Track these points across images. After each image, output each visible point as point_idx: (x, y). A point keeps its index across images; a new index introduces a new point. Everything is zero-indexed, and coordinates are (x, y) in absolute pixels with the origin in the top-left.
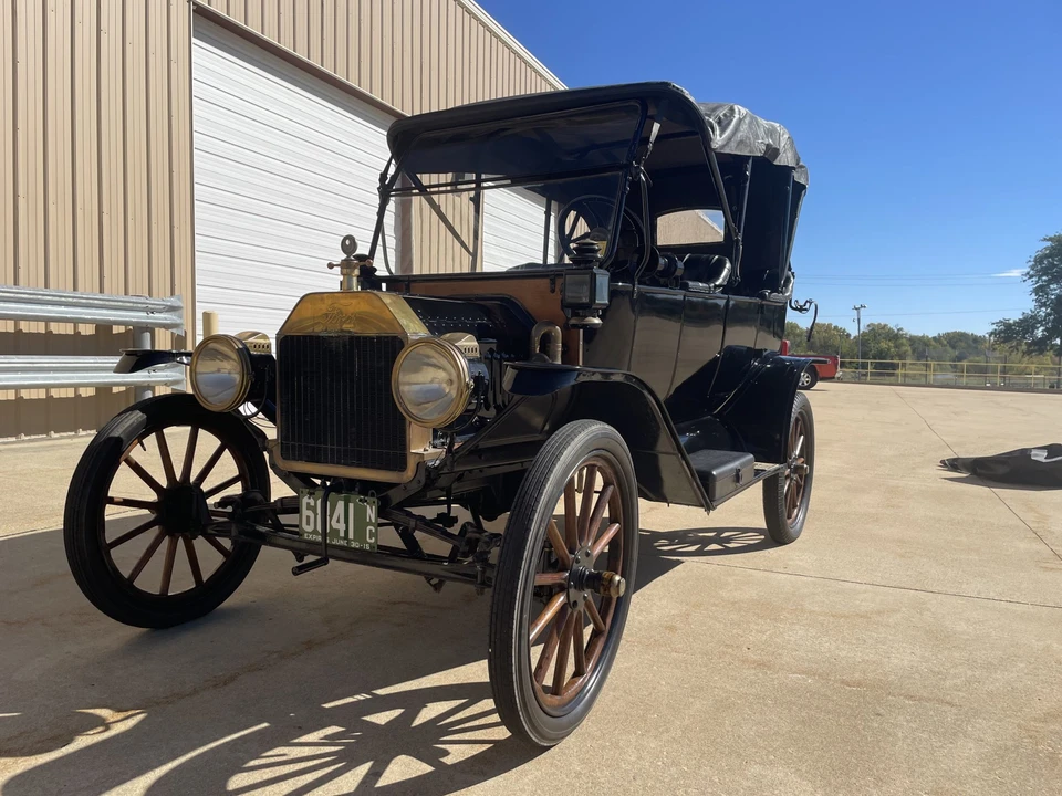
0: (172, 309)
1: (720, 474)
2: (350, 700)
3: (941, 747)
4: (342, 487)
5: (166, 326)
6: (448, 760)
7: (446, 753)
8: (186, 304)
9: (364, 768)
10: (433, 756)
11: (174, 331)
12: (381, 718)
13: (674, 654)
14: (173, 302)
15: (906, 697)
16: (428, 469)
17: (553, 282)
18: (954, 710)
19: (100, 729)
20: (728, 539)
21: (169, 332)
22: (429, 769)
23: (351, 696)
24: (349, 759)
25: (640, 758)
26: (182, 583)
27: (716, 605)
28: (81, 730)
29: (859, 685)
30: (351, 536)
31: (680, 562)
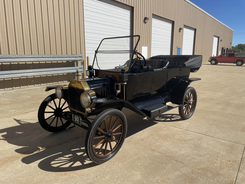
0: (80, 57)
1: (153, 112)
3: (172, 172)
5: (79, 60)
6: (85, 163)
7: (85, 162)
8: (83, 56)
9: (72, 163)
10: (82, 162)
11: (81, 61)
12: (79, 154)
13: (138, 146)
14: (81, 55)
15: (175, 161)
16: (88, 113)
18: (182, 165)
19: (38, 151)
20: (173, 118)
22: (81, 164)
23: (77, 148)
24: (70, 161)
25: (116, 167)
27: (156, 135)
28: (36, 151)
29: (169, 157)
30: (78, 122)
31: (157, 123)
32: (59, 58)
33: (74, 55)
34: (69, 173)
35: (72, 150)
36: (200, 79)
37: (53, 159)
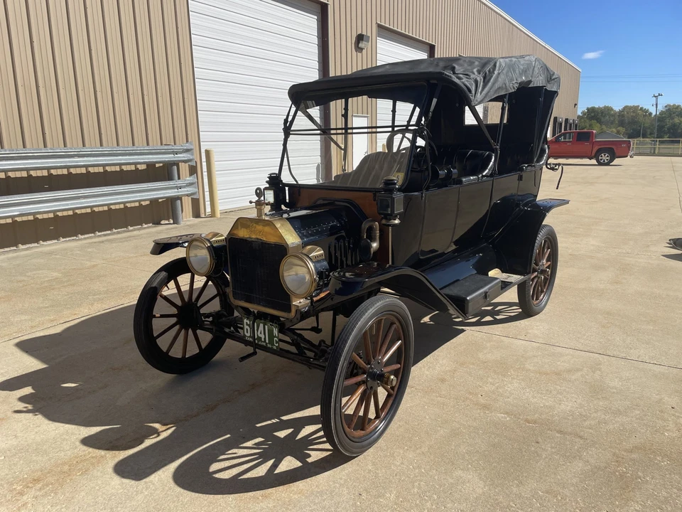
0: (187, 151)
1: (471, 299)
2: (269, 422)
3: (563, 465)
4: (261, 317)
5: (185, 162)
6: (309, 460)
7: (309, 456)
8: (194, 146)
9: (271, 463)
10: (302, 457)
11: (190, 163)
12: (282, 434)
13: (439, 398)
14: (187, 146)
15: (557, 432)
16: (301, 312)
17: (375, 195)
18: (582, 442)
19: (156, 435)
20: (499, 313)
21: (187, 165)
22: (300, 464)
23: (270, 420)
24: (264, 457)
25: (402, 463)
26: (193, 350)
27: (473, 364)
28: (147, 436)
29: (535, 422)
30: (267, 342)
31: (463, 331)
32: (128, 157)
33: (170, 147)
34: (274, 491)
35: (258, 425)
36: (567, 202)
37: (213, 455)
